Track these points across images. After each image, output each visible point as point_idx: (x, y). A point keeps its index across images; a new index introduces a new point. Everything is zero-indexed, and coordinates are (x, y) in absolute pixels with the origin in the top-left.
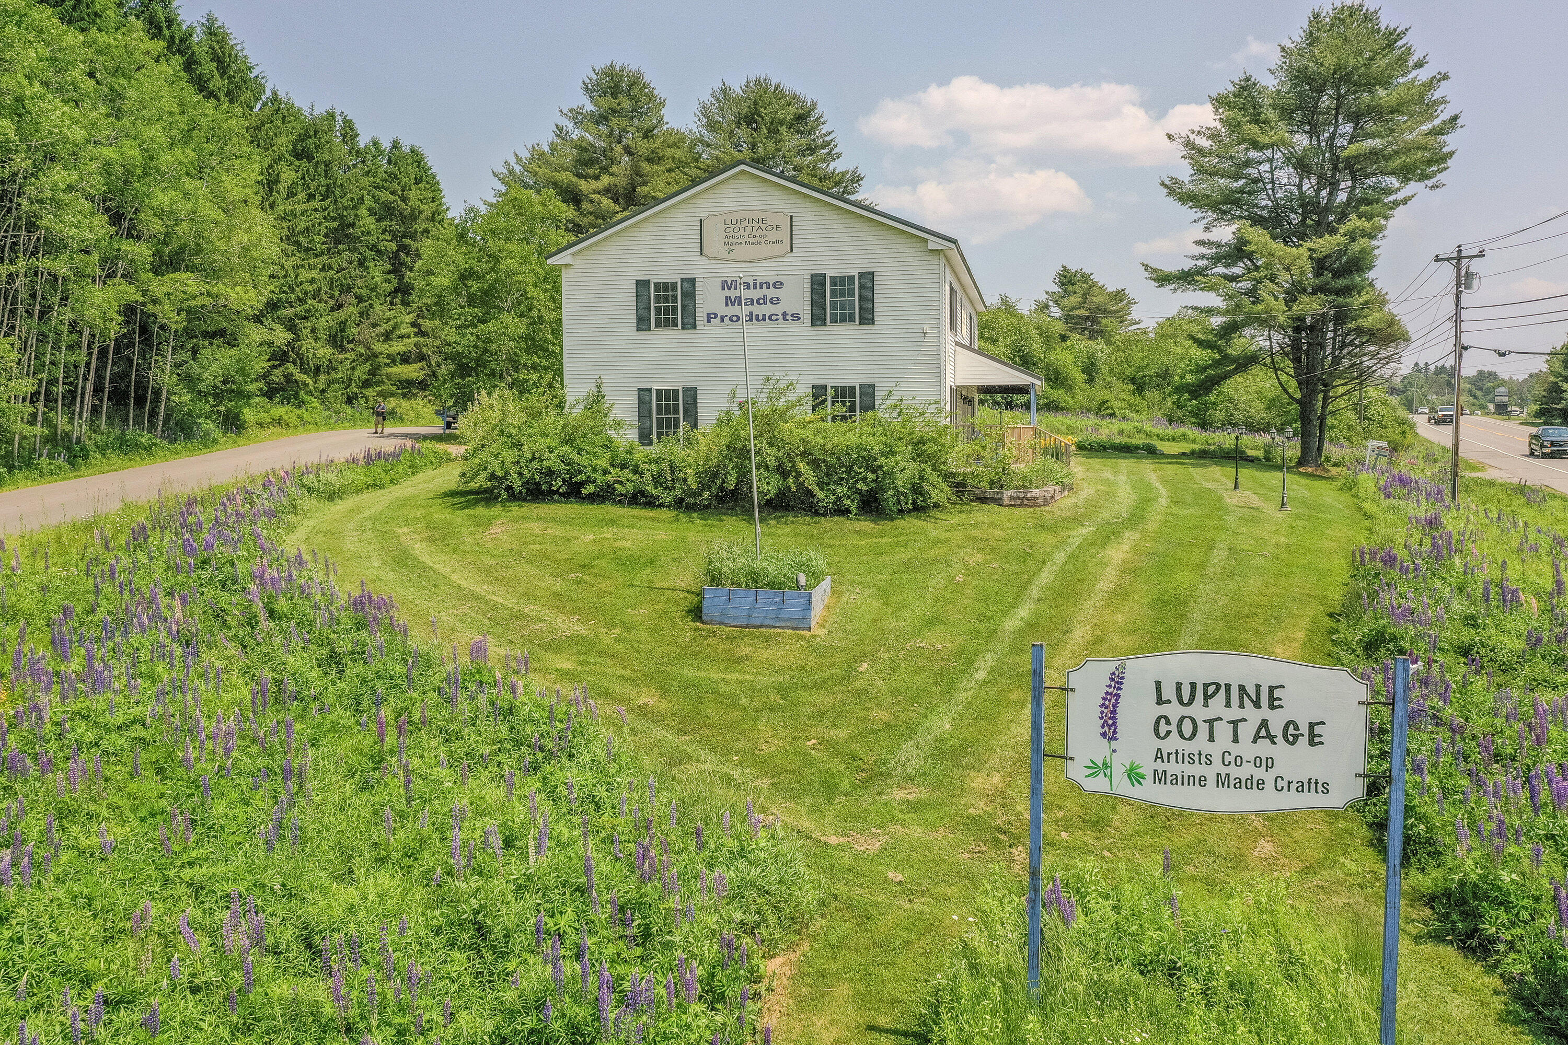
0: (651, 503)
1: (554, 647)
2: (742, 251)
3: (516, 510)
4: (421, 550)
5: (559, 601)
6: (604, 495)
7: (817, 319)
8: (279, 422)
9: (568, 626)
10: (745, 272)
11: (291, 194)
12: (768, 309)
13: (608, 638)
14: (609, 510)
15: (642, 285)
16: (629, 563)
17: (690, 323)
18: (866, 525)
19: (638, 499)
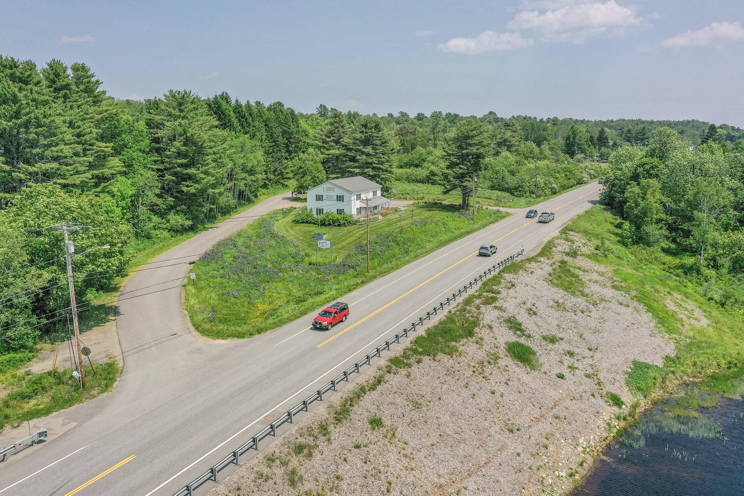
0: (315, 224)
1: (300, 240)
2: (328, 192)
3: (301, 225)
4: (289, 230)
5: (302, 236)
6: (310, 223)
7: (337, 201)
8: (264, 194)
9: (302, 238)
10: (329, 194)
11: (265, 141)
12: (331, 199)
13: (305, 240)
14: (311, 225)
15: (317, 195)
16: (309, 232)
17: (322, 200)
18: (338, 227)
19: (314, 223)
